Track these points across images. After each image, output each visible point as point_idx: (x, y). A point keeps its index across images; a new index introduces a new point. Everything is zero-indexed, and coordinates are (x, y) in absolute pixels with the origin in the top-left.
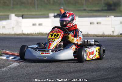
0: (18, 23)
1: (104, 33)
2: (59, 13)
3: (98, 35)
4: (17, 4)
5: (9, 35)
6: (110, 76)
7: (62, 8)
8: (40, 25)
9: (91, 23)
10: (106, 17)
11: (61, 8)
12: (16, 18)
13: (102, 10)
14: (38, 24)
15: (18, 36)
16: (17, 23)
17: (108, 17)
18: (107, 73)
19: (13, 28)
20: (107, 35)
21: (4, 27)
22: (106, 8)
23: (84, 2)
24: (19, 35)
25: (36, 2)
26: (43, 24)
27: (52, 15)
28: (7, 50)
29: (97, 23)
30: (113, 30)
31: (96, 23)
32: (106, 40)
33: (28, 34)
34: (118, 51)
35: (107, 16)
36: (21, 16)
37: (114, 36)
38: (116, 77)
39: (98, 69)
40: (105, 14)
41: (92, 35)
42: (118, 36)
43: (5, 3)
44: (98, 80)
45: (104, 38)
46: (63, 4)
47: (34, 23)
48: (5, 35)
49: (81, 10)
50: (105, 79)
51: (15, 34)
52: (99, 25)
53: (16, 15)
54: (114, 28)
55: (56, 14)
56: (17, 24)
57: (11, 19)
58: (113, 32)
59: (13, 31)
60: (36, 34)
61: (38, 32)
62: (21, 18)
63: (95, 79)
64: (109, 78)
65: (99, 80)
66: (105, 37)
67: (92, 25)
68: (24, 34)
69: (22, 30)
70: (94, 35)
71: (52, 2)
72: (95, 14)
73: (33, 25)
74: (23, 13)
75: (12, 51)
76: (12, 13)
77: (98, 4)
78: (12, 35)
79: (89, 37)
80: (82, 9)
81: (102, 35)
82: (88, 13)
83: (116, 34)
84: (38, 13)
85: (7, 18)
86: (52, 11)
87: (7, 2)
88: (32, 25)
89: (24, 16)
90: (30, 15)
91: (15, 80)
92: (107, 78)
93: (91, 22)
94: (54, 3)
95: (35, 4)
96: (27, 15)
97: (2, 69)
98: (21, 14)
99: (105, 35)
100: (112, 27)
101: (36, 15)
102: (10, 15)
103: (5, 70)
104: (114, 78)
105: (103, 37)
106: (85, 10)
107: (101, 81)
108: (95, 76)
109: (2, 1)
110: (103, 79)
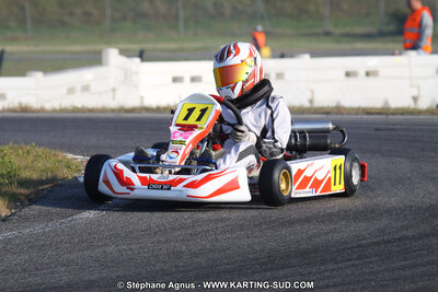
0: (128, 76)
1: (386, 102)
3: (371, 109)
4: (124, 18)
5: (104, 110)
6: (410, 233)
7: (260, 28)
8: (194, 79)
9: (348, 74)
10: (393, 54)
11: (256, 31)
12: (123, 60)
13: (381, 35)
14: (187, 79)
16: (126, 74)
17: (400, 54)
18: (399, 224)
19: (114, 90)
20: (397, 109)
21: (86, 88)
22: (392, 28)
23: (326, 11)
24: (133, 110)
25: (181, 13)
26: (204, 79)
29: (368, 74)
30: (415, 93)
31: (362, 73)
32: (394, 124)
33: (158, 109)
34: (432, 157)
35: (397, 52)
36: (138, 54)
37: (420, 112)
38: (427, 236)
39: (373, 211)
40: (391, 46)
41: (353, 109)
42: (429, 112)
43: (87, 15)
45: (391, 117)
46: (262, 18)
47: (175, 75)
48: (91, 110)
49: (317, 35)
51: (122, 110)
52: (372, 80)
53: (123, 53)
54: (419, 87)
56: (126, 78)
57: (107, 64)
58: (415, 99)
59: (114, 98)
62: (137, 60)
63: (364, 242)
64: (407, 238)
65: (378, 243)
66: (393, 114)
67: (352, 80)
68: (148, 110)
69: (142, 98)
70: (358, 108)
71: (228, 12)
72: (359, 45)
73: (175, 80)
74: (144, 46)
76: (110, 44)
77: (367, 15)
78: (113, 111)
79: (342, 114)
80: (320, 30)
81: (383, 109)
82: (338, 42)
83: (423, 104)
84: (187, 45)
85: (95, 60)
87: (95, 12)
88: (171, 80)
89: (145, 55)
90: (162, 50)
92: (399, 240)
93: (350, 69)
95: (176, 17)
98: (137, 47)
99: (389, 109)
100: (412, 86)
101: (182, 50)
102: (104, 53)
104: (421, 237)
105: (387, 114)
106: (327, 34)
107: (382, 247)
108: (364, 233)
109: (78, 11)
110: (389, 242)
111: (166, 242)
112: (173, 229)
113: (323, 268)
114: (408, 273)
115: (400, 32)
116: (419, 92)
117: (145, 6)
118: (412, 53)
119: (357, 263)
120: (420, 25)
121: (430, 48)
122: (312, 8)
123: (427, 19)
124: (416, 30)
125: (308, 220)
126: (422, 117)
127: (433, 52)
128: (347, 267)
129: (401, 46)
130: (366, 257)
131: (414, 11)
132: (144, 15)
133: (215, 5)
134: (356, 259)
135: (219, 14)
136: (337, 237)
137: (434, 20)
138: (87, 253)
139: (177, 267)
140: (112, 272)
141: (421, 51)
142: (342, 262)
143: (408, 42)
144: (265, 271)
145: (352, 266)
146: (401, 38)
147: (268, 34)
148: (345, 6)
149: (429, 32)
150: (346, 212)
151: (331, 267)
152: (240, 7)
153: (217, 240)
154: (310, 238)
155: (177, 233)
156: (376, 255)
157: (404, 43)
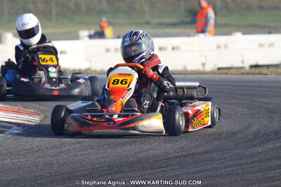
1: (185, 67)
2: (98, 29)
3: (175, 71)
4: (17, 13)
6: (200, 150)
7: (104, 19)
8: (61, 53)
9: (160, 49)
10: (189, 36)
13: (182, 24)
17: (194, 36)
18: (193, 144)
20: (192, 71)
22: (189, 19)
23: (146, 8)
25: (54, 11)
26: (68, 52)
27: (84, 33)
29: (173, 49)
30: (203, 61)
31: (170, 48)
35: (192, 34)
37: (206, 73)
38: (210, 152)
40: (188, 30)
42: (212, 73)
44: (176, 157)
45: (188, 76)
46: (106, 13)
49: (141, 24)
50: (190, 155)
52: (176, 53)
53: (15, 35)
54: (206, 57)
55: (92, 32)
57: (5, 43)
58: (203, 65)
63: (171, 156)
64: (197, 153)
65: (179, 156)
66: (189, 74)
67: (163, 53)
71: (84, 9)
72: (168, 30)
77: (173, 11)
80: (143, 21)
81: (182, 71)
82: (155, 28)
83: (208, 68)
84: (57, 31)
86: (86, 25)
92: (193, 154)
93: (162, 46)
94: (90, 11)
95: (51, 13)
99: (187, 71)
100: (201, 56)
101: (54, 34)
102: (3, 37)
104: (207, 152)
105: (185, 74)
106: (148, 23)
107: (182, 159)
108: (170, 150)
110: (186, 156)
112: (48, 149)
113: (144, 173)
115: (194, 22)
116: (206, 60)
117: (31, 6)
118: (201, 35)
119: (165, 169)
120: (206, 17)
122: (138, 6)
123: (211, 13)
124: (204, 20)
126: (207, 76)
128: (159, 172)
129: (194, 31)
130: (172, 165)
131: (202, 8)
133: (76, 4)
134: (165, 167)
135: (77, 11)
136: (153, 153)
137: (216, 14)
139: (50, 173)
140: (8, 177)
141: (207, 34)
142: (155, 169)
143: (199, 28)
144: (106, 175)
145: (163, 171)
146: (194, 26)
148: (159, 5)
149: (212, 22)
151: (149, 172)
153: (76, 156)
154: (136, 153)
155: (50, 151)
156: (178, 164)
157: (197, 29)
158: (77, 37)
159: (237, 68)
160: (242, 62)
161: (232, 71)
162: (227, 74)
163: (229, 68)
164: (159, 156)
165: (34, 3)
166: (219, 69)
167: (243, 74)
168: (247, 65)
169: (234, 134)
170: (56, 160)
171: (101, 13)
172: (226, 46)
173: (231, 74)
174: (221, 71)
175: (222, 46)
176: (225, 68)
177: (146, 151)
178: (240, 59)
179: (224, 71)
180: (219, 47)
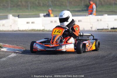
0: (15, 22)
1: (84, 29)
2: (48, 13)
4: (14, 6)
5: (8, 31)
6: (90, 63)
7: (50, 9)
8: (32, 23)
10: (86, 16)
11: (49, 10)
13: (82, 11)
14: (31, 23)
15: (15, 32)
17: (87, 16)
18: (87, 61)
19: (11, 26)
20: (87, 30)
21: (3, 25)
22: (85, 9)
23: (68, 4)
25: (29, 5)
26: (35, 23)
27: (42, 15)
28: (6, 44)
29: (79, 21)
30: (91, 26)
31: (77, 21)
33: (23, 31)
36: (17, 16)
37: (93, 31)
38: (94, 64)
39: (80, 58)
40: (85, 14)
42: (95, 31)
43: (4, 5)
44: (80, 66)
46: (51, 6)
47: (28, 21)
48: (5, 31)
50: (86, 65)
51: (13, 31)
52: (80, 23)
53: (13, 16)
54: (92, 25)
55: (45, 14)
57: (9, 19)
58: (91, 28)
59: (11, 28)
60: (29, 30)
61: (31, 29)
62: (17, 18)
63: (78, 66)
64: (89, 65)
65: (81, 66)
68: (20, 31)
69: (19, 28)
72: (77, 13)
73: (27, 23)
74: (19, 14)
75: (10, 44)
76: (10, 13)
77: (79, 5)
78: (11, 31)
83: (94, 29)
84: (30, 14)
85: (6, 17)
86: (42, 11)
87: (6, 5)
88: (26, 23)
89: (19, 16)
90: (24, 15)
91: (14, 68)
92: (87, 65)
94: (44, 5)
96: (22, 15)
97: (3, 59)
98: (17, 14)
100: (91, 24)
101: (29, 15)
102: (8, 16)
103: (5, 59)
104: (93, 64)
107: (82, 67)
108: (78, 64)
109: (2, 4)
110: (84, 66)
111: (25, 66)
112: (27, 63)
113: (67, 73)
114: (89, 74)
115: (87, 10)
116: (92, 26)
117: (20, 3)
118: (91, 16)
119: (75, 71)
120: (92, 8)
121: (95, 14)
122: (64, 3)
124: (91, 9)
125: (63, 60)
127: (96, 15)
128: (73, 73)
129: (87, 14)
130: (78, 70)
131: (91, 4)
132: (19, 6)
133: (38, 3)
134: (75, 70)
135: (39, 5)
136: (70, 65)
138: (3, 69)
139: (28, 73)
142: (71, 71)
143: (89, 13)
145: (74, 72)
146: (87, 12)
147: (52, 10)
148: (73, 3)
149: (95, 10)
150: (73, 58)
151: (69, 72)
152: (45, 3)
153: (38, 66)
154: (63, 65)
155: (28, 64)
156: (81, 69)
157: (88, 13)
158: (39, 16)
159: (105, 29)
160: (108, 27)
161: (103, 30)
162: (101, 32)
163: (102, 29)
164: (73, 66)
165: (21, 2)
166: (98, 29)
167: (108, 32)
168: (109, 28)
169: (104, 57)
170: (30, 67)
171: (49, 6)
172: (101, 20)
173: (103, 32)
174: (99, 31)
175: (99, 20)
176: (101, 29)
177: (68, 64)
178: (107, 25)
179: (100, 30)
180: (98, 20)
